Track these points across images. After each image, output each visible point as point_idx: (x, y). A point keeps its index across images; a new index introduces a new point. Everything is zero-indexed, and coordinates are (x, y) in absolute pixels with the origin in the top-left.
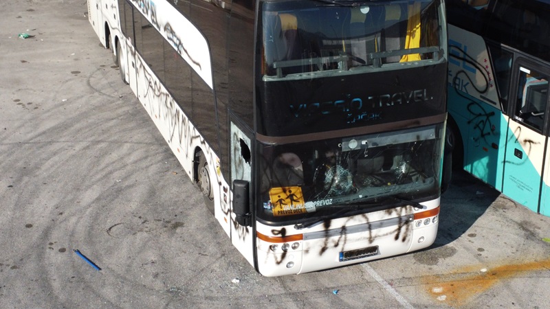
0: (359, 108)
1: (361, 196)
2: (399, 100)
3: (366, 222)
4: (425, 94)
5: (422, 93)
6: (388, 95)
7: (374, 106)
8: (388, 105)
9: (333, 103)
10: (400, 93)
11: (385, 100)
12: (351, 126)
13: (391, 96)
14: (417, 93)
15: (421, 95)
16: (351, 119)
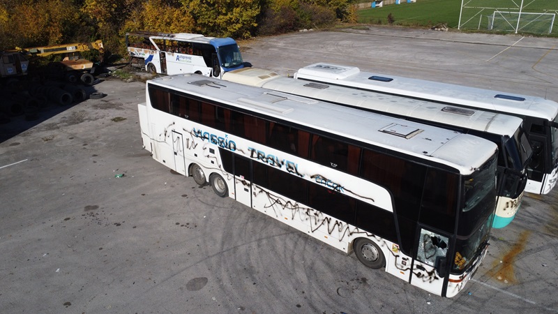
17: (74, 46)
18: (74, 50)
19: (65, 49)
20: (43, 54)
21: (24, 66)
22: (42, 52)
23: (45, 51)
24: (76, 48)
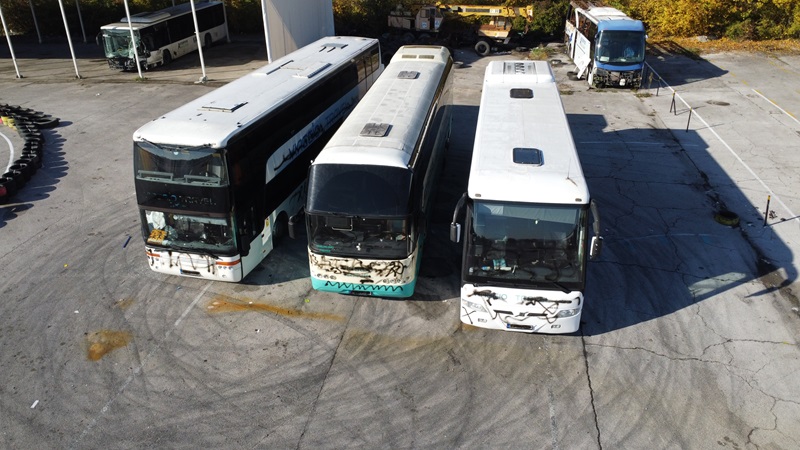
0: (176, 200)
1: (185, 244)
2: (196, 201)
4: (211, 201)
6: (190, 198)
7: (183, 201)
8: (190, 202)
9: (162, 195)
10: (196, 198)
11: (188, 200)
12: (173, 208)
14: (206, 200)
15: (208, 201)
16: (172, 205)
17: (498, 8)
18: (498, 14)
19: (488, 11)
20: (464, 13)
21: (438, 22)
22: (464, 11)
23: (468, 10)
24: (500, 11)
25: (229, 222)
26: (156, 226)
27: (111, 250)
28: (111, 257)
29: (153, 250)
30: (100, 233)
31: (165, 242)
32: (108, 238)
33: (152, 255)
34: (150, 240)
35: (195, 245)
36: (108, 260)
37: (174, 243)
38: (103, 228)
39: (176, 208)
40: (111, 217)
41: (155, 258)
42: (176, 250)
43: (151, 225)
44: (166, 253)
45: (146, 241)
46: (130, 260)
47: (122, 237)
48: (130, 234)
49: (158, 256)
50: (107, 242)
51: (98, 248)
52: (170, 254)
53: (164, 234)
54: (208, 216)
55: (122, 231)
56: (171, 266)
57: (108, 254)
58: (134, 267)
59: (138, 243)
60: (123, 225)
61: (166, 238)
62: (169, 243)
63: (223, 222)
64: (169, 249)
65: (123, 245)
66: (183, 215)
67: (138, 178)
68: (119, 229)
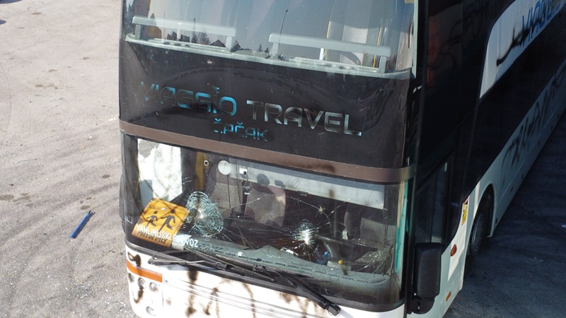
0: (233, 113)
1: (240, 254)
2: (297, 120)
3: (250, 298)
4: (346, 123)
5: (342, 120)
6: (279, 107)
7: (254, 117)
8: (279, 122)
9: (195, 94)
10: (301, 109)
11: (274, 114)
12: (220, 138)
13: (284, 109)
14: (330, 118)
15: (338, 123)
16: (220, 127)
25: (391, 200)
26: (158, 191)
27: (44, 238)
28: (39, 260)
29: (145, 258)
30: (26, 197)
31: (181, 241)
32: (41, 210)
33: (140, 272)
34: (141, 229)
35: (271, 258)
36: (32, 266)
37: (211, 248)
38: (34, 188)
39: (232, 138)
40: (56, 164)
41: (147, 282)
42: (212, 269)
43: (148, 185)
44: (183, 274)
45: (129, 229)
46: (82, 272)
47: (73, 213)
48: (92, 204)
49: (159, 278)
50: (36, 219)
51: (14, 232)
52: (193, 277)
53: (182, 215)
54: (331, 175)
55: (76, 197)
56: (191, 311)
57: (35, 250)
58: (90, 293)
59: (107, 231)
60: (78, 185)
61: (186, 228)
62: (194, 243)
63: (372, 198)
64: (193, 263)
65: (71, 231)
66: (248, 161)
67: (131, 39)
68: (68, 192)
